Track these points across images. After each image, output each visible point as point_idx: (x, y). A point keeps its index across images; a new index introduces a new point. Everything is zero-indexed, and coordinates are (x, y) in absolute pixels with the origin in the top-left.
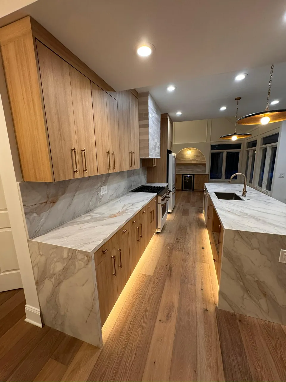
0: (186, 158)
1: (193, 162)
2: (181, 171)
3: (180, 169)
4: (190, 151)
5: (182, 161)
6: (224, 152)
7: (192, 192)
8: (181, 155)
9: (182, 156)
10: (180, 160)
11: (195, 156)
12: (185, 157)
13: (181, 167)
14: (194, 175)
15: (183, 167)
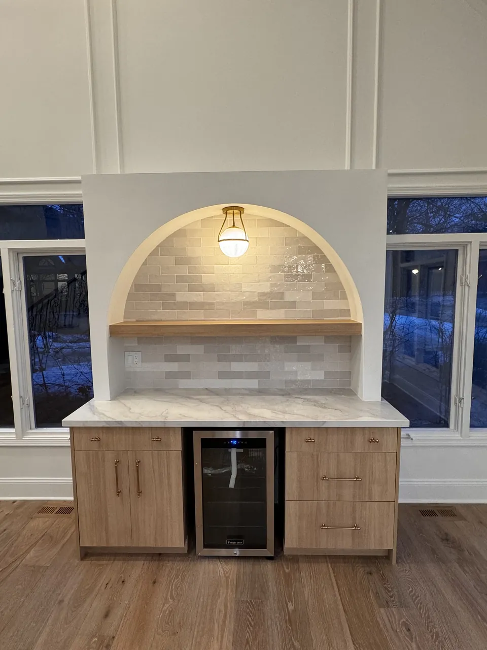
0: (212, 288)
1: (265, 316)
2: (187, 375)
3: (174, 367)
4: (239, 233)
5: (191, 305)
6: (465, 245)
7: (269, 566)
8: (179, 261)
9: (184, 270)
10: (169, 301)
11: (276, 269)
12: (206, 279)
13: (182, 349)
14: (280, 432)
15: (196, 350)
